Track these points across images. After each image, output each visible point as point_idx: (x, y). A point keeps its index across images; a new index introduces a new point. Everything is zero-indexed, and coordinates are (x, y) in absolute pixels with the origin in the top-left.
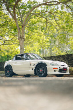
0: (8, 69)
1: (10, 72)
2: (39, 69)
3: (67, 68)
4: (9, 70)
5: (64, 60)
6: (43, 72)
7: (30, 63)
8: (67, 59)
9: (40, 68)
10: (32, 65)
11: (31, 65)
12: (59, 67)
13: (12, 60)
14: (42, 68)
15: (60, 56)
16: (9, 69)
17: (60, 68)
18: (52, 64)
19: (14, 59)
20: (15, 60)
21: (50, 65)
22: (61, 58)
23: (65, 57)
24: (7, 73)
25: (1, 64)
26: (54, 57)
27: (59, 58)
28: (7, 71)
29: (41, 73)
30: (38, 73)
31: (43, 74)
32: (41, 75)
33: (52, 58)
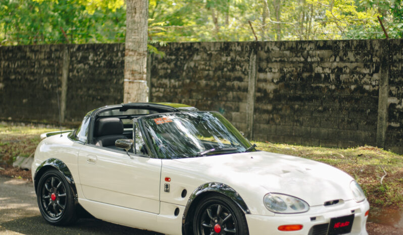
0: (53, 180)
1: (62, 200)
2: (208, 221)
4: (60, 190)
5: (366, 66)
7: (164, 177)
8: (385, 64)
11: (167, 191)
15: (348, 44)
16: (56, 182)
17: (317, 223)
18: (274, 202)
19: (84, 137)
20: (89, 141)
22: (351, 55)
23: (371, 52)
24: (47, 201)
25: (28, 54)
26: (312, 46)
27: (341, 53)
28: (49, 194)
33: (303, 49)
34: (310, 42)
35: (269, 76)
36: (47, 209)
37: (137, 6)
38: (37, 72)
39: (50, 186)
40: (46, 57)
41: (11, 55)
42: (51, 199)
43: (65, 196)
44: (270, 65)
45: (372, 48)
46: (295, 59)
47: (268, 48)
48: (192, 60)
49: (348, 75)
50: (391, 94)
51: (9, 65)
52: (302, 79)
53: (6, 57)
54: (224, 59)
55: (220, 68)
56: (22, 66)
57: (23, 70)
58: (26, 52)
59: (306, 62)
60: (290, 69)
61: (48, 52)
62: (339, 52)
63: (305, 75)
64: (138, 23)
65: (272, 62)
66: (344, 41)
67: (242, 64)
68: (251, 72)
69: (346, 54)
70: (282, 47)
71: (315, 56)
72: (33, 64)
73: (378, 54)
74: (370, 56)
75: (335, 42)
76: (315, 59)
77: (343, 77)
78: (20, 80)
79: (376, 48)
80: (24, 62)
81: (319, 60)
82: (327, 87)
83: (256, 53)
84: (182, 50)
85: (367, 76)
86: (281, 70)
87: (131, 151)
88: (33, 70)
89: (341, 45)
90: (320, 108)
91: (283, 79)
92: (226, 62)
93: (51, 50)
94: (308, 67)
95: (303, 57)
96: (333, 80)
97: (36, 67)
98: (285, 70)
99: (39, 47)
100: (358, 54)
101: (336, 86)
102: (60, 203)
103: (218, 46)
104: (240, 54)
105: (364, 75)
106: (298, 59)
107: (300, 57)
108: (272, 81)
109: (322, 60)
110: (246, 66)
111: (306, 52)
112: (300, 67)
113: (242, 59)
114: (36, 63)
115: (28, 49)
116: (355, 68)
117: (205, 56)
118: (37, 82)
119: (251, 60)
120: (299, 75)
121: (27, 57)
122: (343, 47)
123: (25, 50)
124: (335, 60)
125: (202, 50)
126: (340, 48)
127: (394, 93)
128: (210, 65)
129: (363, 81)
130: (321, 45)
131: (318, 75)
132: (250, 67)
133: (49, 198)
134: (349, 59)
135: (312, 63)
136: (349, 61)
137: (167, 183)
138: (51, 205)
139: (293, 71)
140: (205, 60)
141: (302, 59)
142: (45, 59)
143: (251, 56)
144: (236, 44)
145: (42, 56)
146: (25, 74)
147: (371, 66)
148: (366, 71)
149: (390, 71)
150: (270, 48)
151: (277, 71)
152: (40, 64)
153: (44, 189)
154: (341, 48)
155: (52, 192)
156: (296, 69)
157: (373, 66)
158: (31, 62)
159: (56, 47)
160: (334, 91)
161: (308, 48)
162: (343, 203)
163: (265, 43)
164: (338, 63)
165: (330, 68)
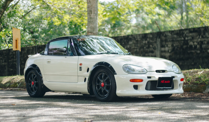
1: (36, 84)
2: (99, 82)
3: (174, 77)
4: (36, 80)
7: (79, 63)
9: (101, 78)
10: (84, 69)
11: (81, 70)
12: (149, 77)
16: (34, 76)
19: (47, 52)
20: (48, 54)
21: (123, 72)
24: (30, 86)
26: (188, 31)
27: (202, 34)
28: (31, 82)
29: (102, 91)
30: (97, 91)
31: (106, 95)
32: (103, 96)
33: (183, 33)
34: (186, 30)
35: (167, 49)
36: (30, 90)
37: (92, 10)
39: (31, 79)
43: (38, 82)
44: (167, 43)
46: (179, 39)
47: (166, 35)
48: (128, 44)
49: (206, 45)
52: (183, 49)
54: (144, 42)
55: (142, 47)
59: (185, 40)
60: (177, 45)
62: (201, 33)
63: (185, 47)
64: (93, 18)
65: (168, 42)
66: (203, 27)
67: (153, 44)
68: (158, 48)
69: (204, 34)
70: (173, 34)
71: (189, 37)
76: (189, 38)
77: (204, 46)
81: (191, 38)
82: (196, 52)
83: (160, 37)
84: (123, 40)
86: (172, 45)
89: (202, 29)
90: (193, 63)
91: (173, 50)
92: (145, 44)
94: (186, 42)
95: (183, 37)
96: (199, 48)
98: (174, 45)
101: (200, 51)
102: (36, 86)
103: (141, 36)
104: (152, 39)
106: (181, 39)
107: (181, 38)
108: (168, 51)
109: (193, 38)
110: (155, 45)
111: (184, 35)
112: (182, 43)
113: (153, 41)
117: (135, 42)
119: (157, 41)
120: (182, 47)
122: (203, 30)
124: (199, 38)
125: (133, 38)
126: (201, 31)
128: (137, 46)
130: (192, 30)
131: (191, 46)
132: (157, 45)
133: (31, 84)
134: (206, 36)
135: (187, 40)
136: (206, 37)
137: (81, 66)
138: (32, 88)
139: (178, 45)
140: (134, 44)
141: (183, 39)
143: (157, 39)
144: (150, 34)
150: (167, 34)
151: (170, 46)
156: (180, 44)
160: (199, 54)
161: (185, 32)
162: (167, 72)
163: (164, 32)
164: (201, 39)
165: (197, 42)
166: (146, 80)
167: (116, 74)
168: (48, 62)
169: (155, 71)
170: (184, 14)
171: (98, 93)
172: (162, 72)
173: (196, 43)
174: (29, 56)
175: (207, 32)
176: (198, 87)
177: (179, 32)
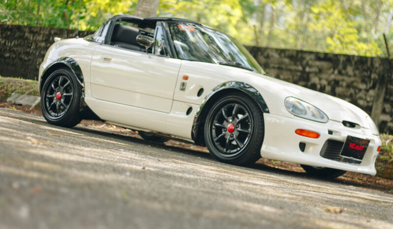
0: (61, 79)
1: (67, 99)
2: (222, 120)
4: (67, 90)
5: (363, 81)
6: (241, 137)
7: (182, 74)
8: (382, 81)
9: (229, 113)
10: (192, 88)
11: (183, 89)
12: (330, 132)
13: (92, 40)
14: (240, 116)
15: (349, 59)
16: (65, 81)
17: (334, 137)
18: (294, 107)
19: (103, 38)
20: (106, 42)
21: (284, 110)
22: (350, 70)
23: (371, 69)
24: (51, 100)
25: (27, 34)
26: (313, 56)
27: (341, 67)
28: (55, 93)
29: (226, 141)
30: (215, 140)
31: (235, 150)
32: (227, 150)
33: (303, 59)
34: (311, 53)
36: (49, 109)
38: (32, 53)
39: (56, 85)
40: (44, 39)
41: (9, 33)
42: (55, 98)
43: (71, 96)
45: (372, 65)
46: (293, 67)
47: (268, 54)
49: (344, 89)
50: (384, 111)
51: (5, 43)
53: (4, 35)
56: (19, 45)
57: (19, 49)
58: (25, 33)
59: (303, 71)
60: (287, 77)
61: (47, 35)
62: (338, 65)
63: (301, 84)
66: (345, 55)
69: (345, 68)
70: (283, 55)
71: (314, 67)
72: (30, 45)
73: (377, 71)
74: (369, 73)
75: (336, 55)
76: (313, 69)
77: (339, 90)
78: (14, 59)
79: (377, 65)
80: (21, 42)
81: (317, 70)
85: (363, 91)
87: (150, 51)
88: (28, 50)
89: (342, 59)
93: (50, 33)
94: (305, 76)
95: (302, 65)
96: (329, 92)
97: (32, 47)
99: (39, 29)
100: (357, 69)
102: (64, 102)
105: (360, 90)
106: (296, 68)
107: (297, 66)
109: (321, 71)
112: (297, 75)
114: (33, 44)
115: (27, 30)
116: (352, 82)
118: (31, 62)
121: (25, 37)
122: (343, 61)
123: (24, 30)
124: (333, 73)
126: (339, 61)
127: (387, 110)
129: (358, 96)
130: (322, 56)
131: (314, 85)
133: (53, 97)
134: (347, 73)
135: (309, 73)
136: (347, 75)
137: (185, 81)
138: (55, 105)
141: (300, 68)
142: (42, 41)
145: (40, 38)
146: (20, 53)
147: (368, 82)
148: (363, 86)
149: (387, 89)
150: (271, 53)
152: (36, 46)
153: (50, 88)
154: (341, 61)
155: (58, 92)
156: (293, 77)
157: (370, 82)
158: (28, 43)
159: (56, 31)
161: (308, 57)
162: (359, 128)
163: (266, 49)
164: (336, 75)
165: (327, 80)
166: (325, 137)
167: (268, 112)
168: (105, 58)
169: (342, 121)
170: (267, 24)
171: (216, 143)
172: (350, 127)
173: (324, 82)
174: (56, 39)
175: (351, 65)
176: (388, 168)
177: (295, 54)
